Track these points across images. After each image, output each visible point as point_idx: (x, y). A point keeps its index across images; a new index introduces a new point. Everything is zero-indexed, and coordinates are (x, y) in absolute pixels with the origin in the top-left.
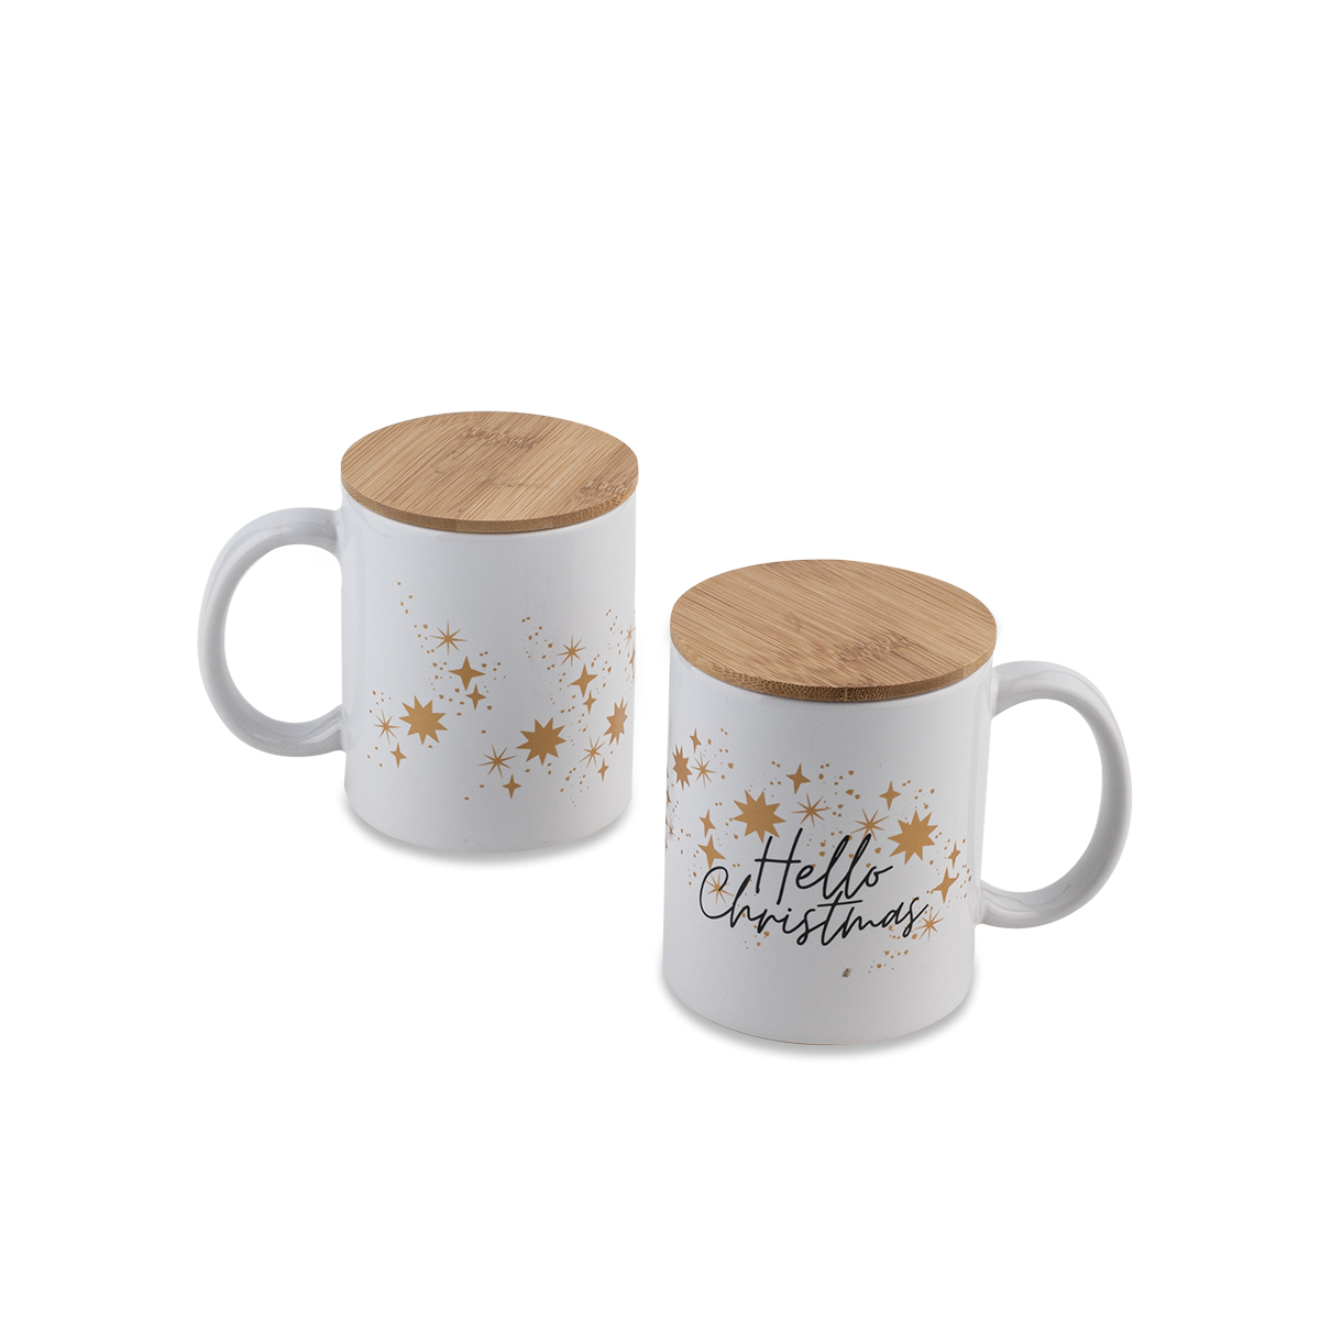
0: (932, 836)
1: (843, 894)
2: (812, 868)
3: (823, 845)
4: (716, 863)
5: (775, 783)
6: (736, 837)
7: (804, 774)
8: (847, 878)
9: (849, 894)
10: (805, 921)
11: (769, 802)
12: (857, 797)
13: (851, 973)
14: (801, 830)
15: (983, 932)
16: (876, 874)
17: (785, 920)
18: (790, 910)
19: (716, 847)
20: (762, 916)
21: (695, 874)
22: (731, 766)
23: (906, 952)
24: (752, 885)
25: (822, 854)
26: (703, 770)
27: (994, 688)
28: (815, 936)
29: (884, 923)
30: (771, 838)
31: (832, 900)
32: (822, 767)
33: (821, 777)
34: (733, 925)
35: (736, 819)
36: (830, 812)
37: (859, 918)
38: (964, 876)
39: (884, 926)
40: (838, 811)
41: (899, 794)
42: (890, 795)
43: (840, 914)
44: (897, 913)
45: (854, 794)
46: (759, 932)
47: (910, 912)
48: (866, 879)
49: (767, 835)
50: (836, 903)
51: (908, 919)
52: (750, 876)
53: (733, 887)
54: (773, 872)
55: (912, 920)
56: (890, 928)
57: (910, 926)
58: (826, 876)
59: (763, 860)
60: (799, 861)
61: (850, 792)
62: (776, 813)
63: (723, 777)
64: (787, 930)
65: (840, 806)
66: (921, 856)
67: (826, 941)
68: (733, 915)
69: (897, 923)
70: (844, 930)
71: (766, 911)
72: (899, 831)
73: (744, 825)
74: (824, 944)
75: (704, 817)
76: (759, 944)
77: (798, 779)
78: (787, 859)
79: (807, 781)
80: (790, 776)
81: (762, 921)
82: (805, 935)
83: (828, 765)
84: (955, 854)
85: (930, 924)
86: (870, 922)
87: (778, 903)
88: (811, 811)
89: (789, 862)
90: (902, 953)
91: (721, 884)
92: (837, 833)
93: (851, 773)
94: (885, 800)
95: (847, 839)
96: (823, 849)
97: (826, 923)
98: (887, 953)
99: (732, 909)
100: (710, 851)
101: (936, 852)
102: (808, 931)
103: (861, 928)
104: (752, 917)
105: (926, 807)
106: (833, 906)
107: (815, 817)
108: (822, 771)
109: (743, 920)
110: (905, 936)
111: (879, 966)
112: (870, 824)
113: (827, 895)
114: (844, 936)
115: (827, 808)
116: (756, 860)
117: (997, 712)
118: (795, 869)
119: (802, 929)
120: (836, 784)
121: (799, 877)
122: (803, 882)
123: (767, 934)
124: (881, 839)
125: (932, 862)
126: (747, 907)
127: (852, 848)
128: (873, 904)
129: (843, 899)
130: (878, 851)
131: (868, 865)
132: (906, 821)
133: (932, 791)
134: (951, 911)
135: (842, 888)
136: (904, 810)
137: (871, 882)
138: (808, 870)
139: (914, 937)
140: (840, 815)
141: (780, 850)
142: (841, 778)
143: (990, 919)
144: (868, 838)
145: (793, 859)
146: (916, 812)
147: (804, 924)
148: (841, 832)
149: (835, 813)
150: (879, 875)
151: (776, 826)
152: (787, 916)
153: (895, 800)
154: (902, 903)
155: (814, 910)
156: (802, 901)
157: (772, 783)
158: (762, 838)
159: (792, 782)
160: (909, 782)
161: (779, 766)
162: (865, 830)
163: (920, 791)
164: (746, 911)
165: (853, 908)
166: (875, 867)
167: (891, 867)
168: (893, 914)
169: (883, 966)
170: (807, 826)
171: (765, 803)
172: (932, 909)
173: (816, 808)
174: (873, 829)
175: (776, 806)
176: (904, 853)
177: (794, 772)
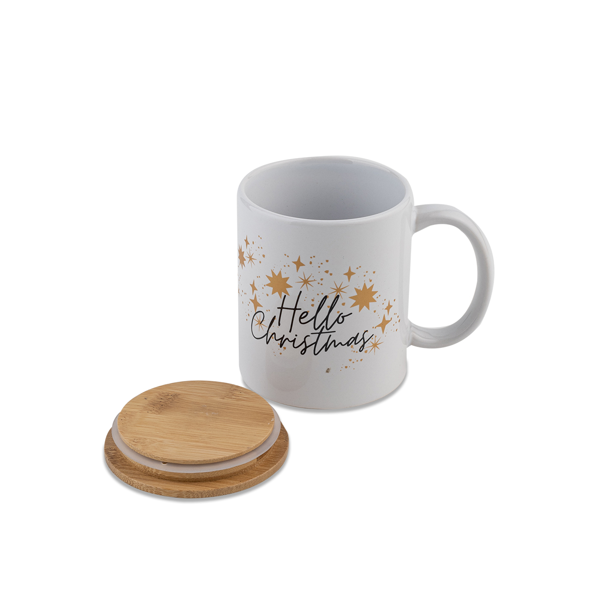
0: (374, 297)
1: (325, 327)
2: (307, 313)
3: (313, 300)
4: (259, 309)
5: (287, 266)
6: (268, 295)
7: (301, 261)
8: (327, 319)
9: (328, 327)
10: (305, 342)
11: (284, 276)
12: (331, 274)
13: (331, 371)
14: (301, 292)
15: (412, 350)
16: (343, 317)
17: (294, 341)
18: (296, 335)
19: (258, 301)
20: (282, 338)
21: (249, 315)
22: (264, 256)
23: (361, 360)
24: (276, 321)
25: (313, 305)
26: (251, 258)
27: (414, 217)
28: (310, 350)
29: (348, 344)
30: (285, 296)
31: (319, 331)
32: (311, 258)
33: (311, 263)
34: (267, 343)
35: (267, 285)
36: (316, 282)
37: (334, 341)
38: (395, 319)
39: (348, 345)
40: (321, 282)
41: (354, 273)
42: (350, 274)
43: (323, 339)
44: (355, 338)
45: (329, 273)
46: (281, 347)
47: (363, 338)
48: (337, 320)
49: (283, 294)
50: (321, 332)
51: (362, 343)
52: (275, 316)
53: (267, 322)
54: (287, 315)
55: (364, 343)
56: (352, 347)
57: (363, 346)
58: (315, 317)
59: (282, 308)
60: (300, 309)
61: (327, 272)
62: (288, 282)
63: (260, 262)
64: (295, 346)
65: (322, 279)
66: (368, 307)
67: (316, 353)
68: (268, 337)
69: (355, 344)
70: (326, 347)
71: (284, 336)
72: (355, 294)
73: (271, 289)
74: (315, 355)
75: (252, 284)
76: (281, 354)
77: (299, 264)
78: (294, 308)
79: (303, 265)
80: (294, 262)
81: (282, 341)
82: (305, 349)
83: (314, 257)
84: (389, 307)
85: (375, 345)
86: (340, 343)
87: (290, 332)
88: (306, 282)
89: (295, 309)
90: (359, 360)
91: (261, 321)
92: (320, 294)
93: (327, 261)
94: (346, 277)
95: (326, 297)
96: (313, 303)
97: (316, 343)
98: (350, 360)
99: (267, 334)
100: (255, 303)
101: (377, 306)
102: (306, 347)
103: (335, 346)
104: (277, 339)
105: (371, 281)
106: (320, 334)
107: (308, 284)
108: (311, 260)
109: (272, 340)
110: (360, 351)
111: (346, 367)
112: (339, 290)
113: (316, 328)
114: (326, 350)
115: (315, 280)
116: (278, 308)
117: (416, 231)
118: (298, 313)
119: (303, 346)
120: (319, 267)
121: (301, 318)
122: (302, 321)
123: (285, 348)
124: (344, 298)
125: (375, 311)
126: (274, 333)
127: (329, 302)
128: (342, 333)
129: (325, 330)
130: (343, 304)
131: (338, 312)
132: (359, 289)
133: (374, 272)
134: (390, 338)
135: (324, 324)
136: (357, 282)
137: (340, 321)
138: (305, 314)
139: (366, 352)
140: (322, 284)
141: (289, 303)
142: (322, 264)
143: (415, 343)
144: (338, 297)
145: (297, 308)
146: (365, 284)
147: (304, 343)
148: (322, 294)
149: (319, 283)
150: (345, 318)
151: (288, 289)
152: (295, 339)
153: (352, 277)
154: (358, 333)
155: (309, 336)
156: (303, 331)
157: (285, 266)
158: (281, 296)
159: (295, 265)
160: (360, 267)
161: (288, 256)
162: (336, 293)
163: (367, 272)
164: (274, 335)
165: (330, 335)
166: (342, 313)
167: (351, 313)
168: (353, 339)
169: (348, 367)
170: (304, 289)
171: (281, 277)
172: (376, 337)
173: (309, 280)
174: (341, 292)
175: (287, 279)
176: (358, 306)
177: (296, 260)
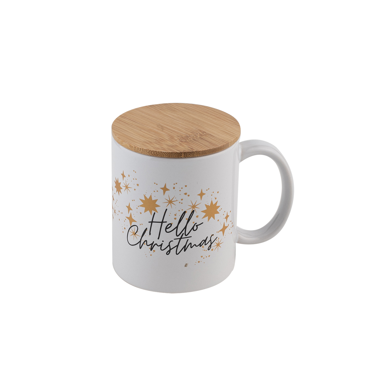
0: (218, 210)
1: (184, 234)
2: (171, 224)
3: (175, 215)
4: (133, 224)
5: (156, 191)
6: (141, 213)
7: (167, 187)
8: (185, 228)
9: (186, 234)
10: (169, 245)
11: (153, 199)
12: (189, 196)
13: (188, 265)
14: (167, 209)
16: (197, 226)
17: (161, 245)
18: (163, 241)
19: (133, 218)
20: (152, 244)
21: (125, 228)
22: (138, 185)
23: (209, 256)
24: (148, 232)
25: (175, 219)
26: (127, 187)
27: (240, 152)
28: (173, 251)
29: (200, 245)
30: (155, 213)
31: (179, 237)
32: (174, 184)
33: (174, 188)
34: (140, 248)
35: (140, 206)
36: (178, 202)
37: (191, 244)
38: (231, 225)
39: (200, 246)
40: (181, 201)
41: (205, 194)
42: (202, 194)
43: (183, 242)
44: (205, 241)
45: (187, 194)
46: (151, 250)
47: (210, 240)
48: (193, 228)
49: (153, 212)
50: (181, 238)
51: (209, 243)
52: (147, 228)
53: (140, 233)
54: (156, 227)
55: (211, 243)
56: (203, 247)
57: (210, 246)
58: (177, 227)
59: (152, 222)
60: (166, 222)
61: (186, 194)
62: (157, 203)
63: (135, 190)
64: (162, 249)
65: (182, 200)
66: (214, 218)
67: (177, 253)
68: (140, 244)
69: (205, 245)
70: (185, 248)
71: (153, 242)
72: (205, 208)
73: (144, 208)
74: (177, 254)
75: (128, 206)
76: (151, 255)
77: (165, 189)
78: (161, 221)
79: (168, 190)
81: (152, 246)
82: (169, 251)
83: (176, 183)
84: (227, 217)
85: (218, 245)
86: (195, 245)
87: (158, 239)
88: (170, 202)
89: (162, 222)
91: (135, 232)
93: (186, 186)
94: (199, 197)
95: (185, 212)
96: (175, 217)
97: (177, 246)
98: (202, 257)
99: (140, 242)
100: (131, 219)
101: (220, 217)
102: (170, 249)
103: (191, 247)
104: (148, 245)
105: (216, 199)
106: (180, 239)
107: (172, 204)
108: (174, 186)
109: (145, 246)
110: (208, 250)
111: (199, 262)
112: (194, 206)
113: (178, 235)
114: (185, 250)
115: (177, 200)
116: (149, 222)
117: (241, 160)
118: (165, 225)
119: (168, 249)
120: (180, 191)
121: (166, 228)
122: (168, 230)
123: (154, 251)
124: (198, 212)
125: (218, 220)
126: (146, 241)
127: (187, 216)
128: (196, 237)
129: (184, 236)
130: (197, 217)
131: (194, 223)
132: (208, 205)
133: (218, 192)
134: (226, 239)
135: (184, 232)
136: (207, 200)
137: (195, 229)
138: (170, 225)
139: (212, 250)
140: (182, 203)
141: (158, 218)
142: (182, 188)
143: (240, 241)
144: (193, 212)
145: (164, 221)
146: (212, 201)
147: (169, 247)
148: (182, 210)
149: (180, 203)
150: (198, 226)
151: (157, 208)
152: (162, 244)
153: (203, 196)
154: (207, 237)
155: (173, 241)
156: (168, 238)
157: (154, 191)
158: (151, 213)
159: (163, 190)
160: (209, 189)
161: (157, 184)
162: (192, 208)
163: (213, 192)
164: (146, 242)
165: (188, 240)
166: (196, 223)
167: (203, 223)
168: (204, 241)
169: (200, 262)
170: (169, 208)
171: (152, 199)
172: (219, 238)
173: (172, 201)
174: (195, 208)
175: (156, 200)
176: (207, 217)
177: (163, 187)
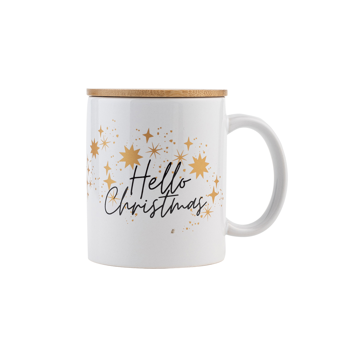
0: (207, 167)
1: (170, 191)
2: (155, 179)
3: (160, 167)
4: (112, 186)
5: (138, 139)
6: (121, 170)
7: (150, 133)
8: (171, 183)
9: (173, 191)
10: (153, 206)
11: (135, 149)
12: (174, 143)
13: (175, 231)
14: (150, 160)
16: (184, 182)
17: (144, 206)
18: (146, 201)
19: (112, 178)
20: (134, 206)
21: (102, 196)
22: (117, 136)
24: (129, 191)
25: (160, 171)
26: (105, 143)
28: (158, 213)
29: (188, 207)
30: (137, 166)
31: (165, 195)
32: (158, 129)
33: (158, 134)
34: (120, 214)
35: (120, 161)
36: (163, 151)
37: (177, 204)
39: (188, 208)
40: (166, 150)
41: (192, 144)
42: (189, 144)
44: (194, 203)
46: (133, 214)
47: (199, 203)
48: (180, 184)
49: (135, 165)
50: (167, 196)
51: (198, 208)
52: (128, 187)
53: (120, 195)
54: (139, 182)
55: (201, 208)
56: (191, 210)
57: (199, 211)
58: (162, 182)
59: (134, 178)
60: (150, 176)
61: (171, 141)
62: (139, 154)
63: (114, 143)
64: (145, 211)
65: (167, 148)
66: (203, 176)
67: (163, 215)
68: (120, 210)
69: (194, 208)
70: (171, 209)
71: (136, 203)
72: (193, 162)
73: (124, 163)
74: (162, 217)
75: (106, 166)
76: (133, 220)
77: (148, 136)
78: (144, 176)
79: (152, 136)
80: (144, 135)
81: (134, 209)
82: (154, 213)
83: (161, 128)
84: (217, 181)
85: (208, 212)
86: (182, 206)
87: (141, 198)
88: (154, 151)
89: (145, 177)
90: (197, 224)
91: (115, 196)
92: (166, 161)
93: (171, 131)
94: (186, 146)
95: (170, 164)
96: (160, 169)
97: (163, 206)
98: (190, 222)
99: (120, 206)
100: (109, 181)
101: (209, 176)
102: (155, 210)
103: (178, 209)
104: (129, 208)
105: (204, 152)
106: (166, 197)
107: (156, 153)
108: (158, 131)
109: (126, 209)
110: (198, 215)
113: (163, 192)
114: (171, 212)
115: (161, 149)
116: (130, 179)
118: (148, 180)
119: (152, 210)
120: (165, 137)
121: (150, 184)
122: (152, 186)
123: (136, 214)
124: (185, 165)
125: (207, 181)
126: (127, 203)
127: (173, 168)
128: (183, 197)
129: (170, 194)
130: (184, 170)
131: (180, 177)
132: (196, 158)
133: (206, 146)
135: (169, 188)
136: (195, 152)
137: (182, 185)
138: (154, 180)
139: (201, 216)
140: (167, 152)
141: (141, 172)
142: (167, 134)
144: (180, 163)
145: (147, 175)
146: (200, 154)
147: (153, 207)
148: (168, 161)
149: (165, 151)
150: (185, 183)
151: (139, 160)
152: (145, 204)
153: (191, 146)
154: (196, 198)
155: (157, 200)
156: (152, 196)
157: (136, 140)
158: (132, 167)
159: (145, 137)
160: (196, 138)
161: (139, 130)
162: (178, 160)
163: (201, 144)
164: (126, 205)
165: (174, 198)
166: (183, 179)
167: (190, 179)
168: (192, 203)
169: (188, 229)
170: (153, 158)
171: (133, 150)
172: (208, 204)
173: (156, 149)
174: (182, 160)
175: (138, 150)
176: (195, 173)
177: (146, 133)
